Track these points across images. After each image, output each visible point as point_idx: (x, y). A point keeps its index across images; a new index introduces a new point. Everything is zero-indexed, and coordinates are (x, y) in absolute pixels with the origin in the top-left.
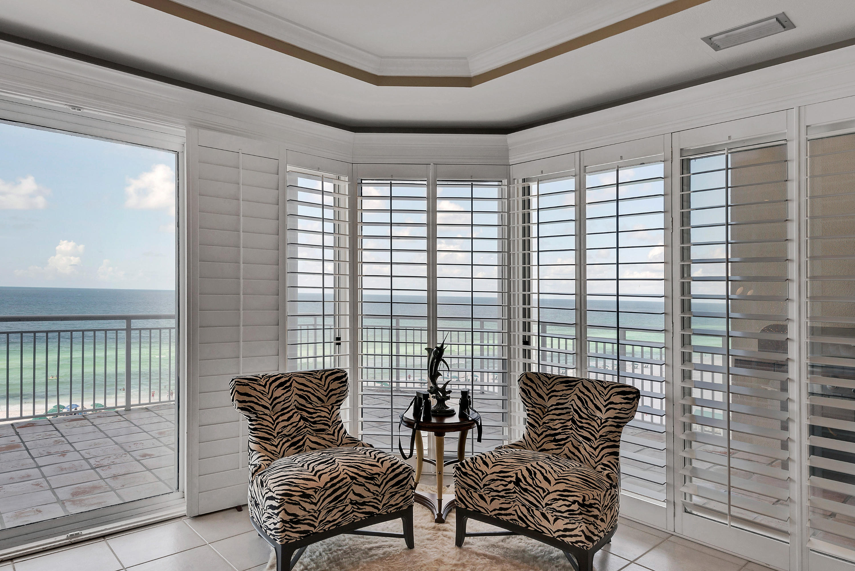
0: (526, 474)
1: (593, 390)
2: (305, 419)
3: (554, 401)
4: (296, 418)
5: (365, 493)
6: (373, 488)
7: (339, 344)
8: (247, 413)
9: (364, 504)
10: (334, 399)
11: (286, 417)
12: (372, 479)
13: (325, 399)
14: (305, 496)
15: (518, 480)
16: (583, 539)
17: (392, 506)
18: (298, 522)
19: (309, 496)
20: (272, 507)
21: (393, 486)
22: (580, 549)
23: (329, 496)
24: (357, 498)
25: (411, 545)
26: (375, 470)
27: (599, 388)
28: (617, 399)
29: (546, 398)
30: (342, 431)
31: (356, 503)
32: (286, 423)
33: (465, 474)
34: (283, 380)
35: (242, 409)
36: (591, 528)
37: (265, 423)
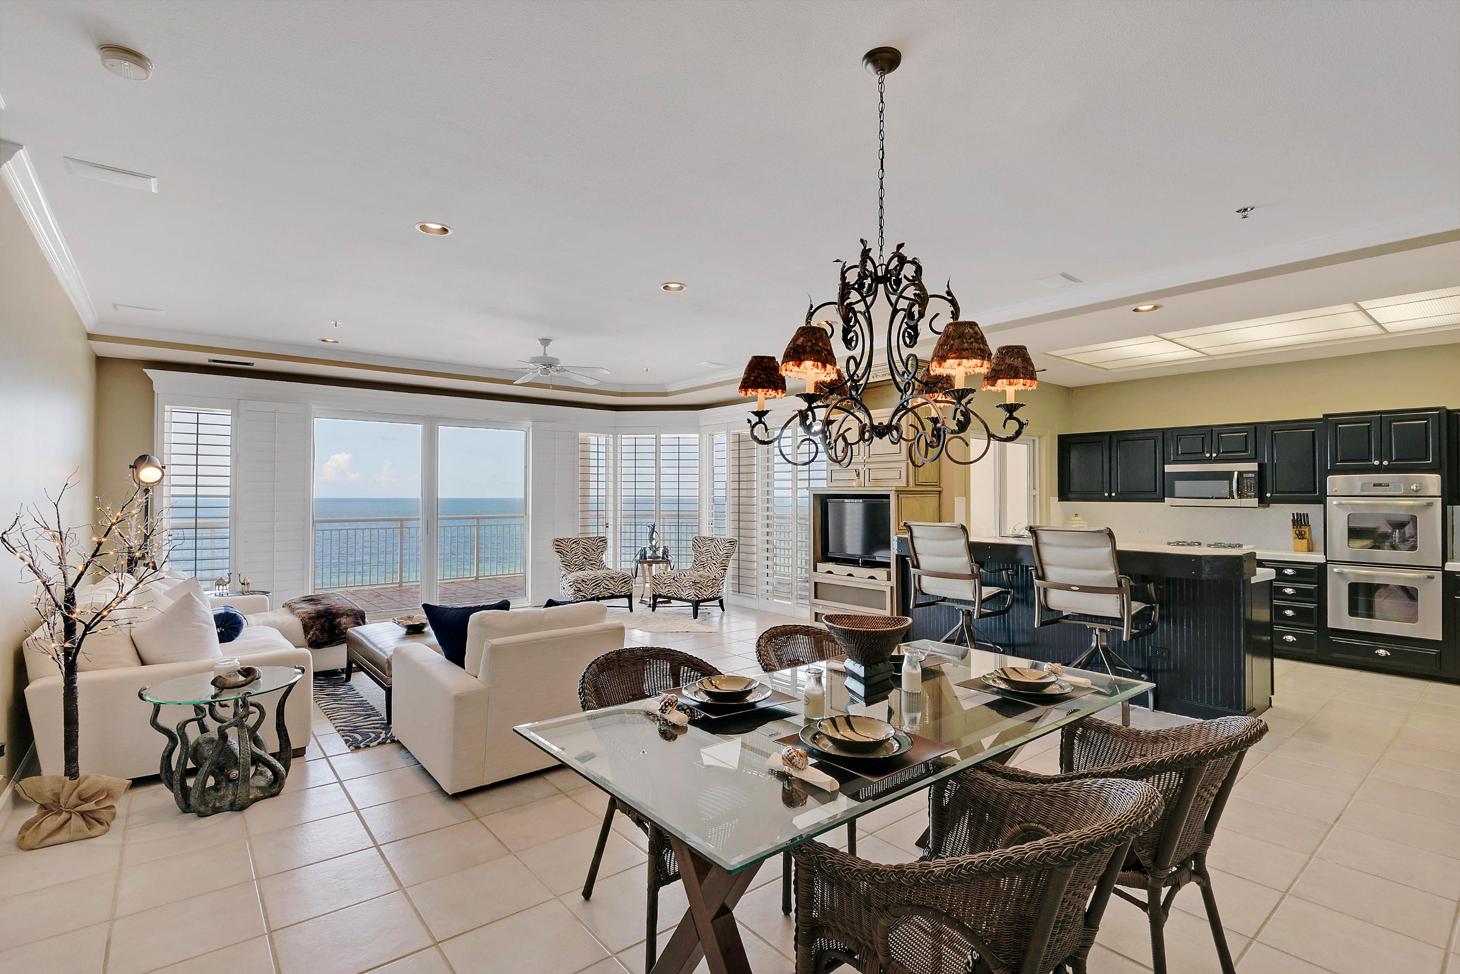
0: (678, 575)
1: (720, 542)
2: (586, 559)
3: (705, 548)
4: (581, 558)
5: (610, 585)
6: (613, 583)
7: (608, 527)
8: (559, 554)
9: (609, 589)
10: (600, 550)
11: (577, 557)
12: (613, 579)
13: (596, 550)
14: (583, 581)
15: (674, 577)
16: (694, 596)
17: (622, 592)
18: (581, 591)
19: (585, 582)
20: (570, 586)
21: (622, 583)
22: (693, 600)
23: (594, 583)
24: (607, 587)
25: (631, 610)
26: (614, 575)
27: (723, 541)
28: (728, 545)
29: (702, 547)
30: (603, 565)
31: (606, 588)
32: (577, 559)
33: (655, 578)
34: (575, 540)
35: (557, 552)
36: (698, 591)
37: (567, 558)
